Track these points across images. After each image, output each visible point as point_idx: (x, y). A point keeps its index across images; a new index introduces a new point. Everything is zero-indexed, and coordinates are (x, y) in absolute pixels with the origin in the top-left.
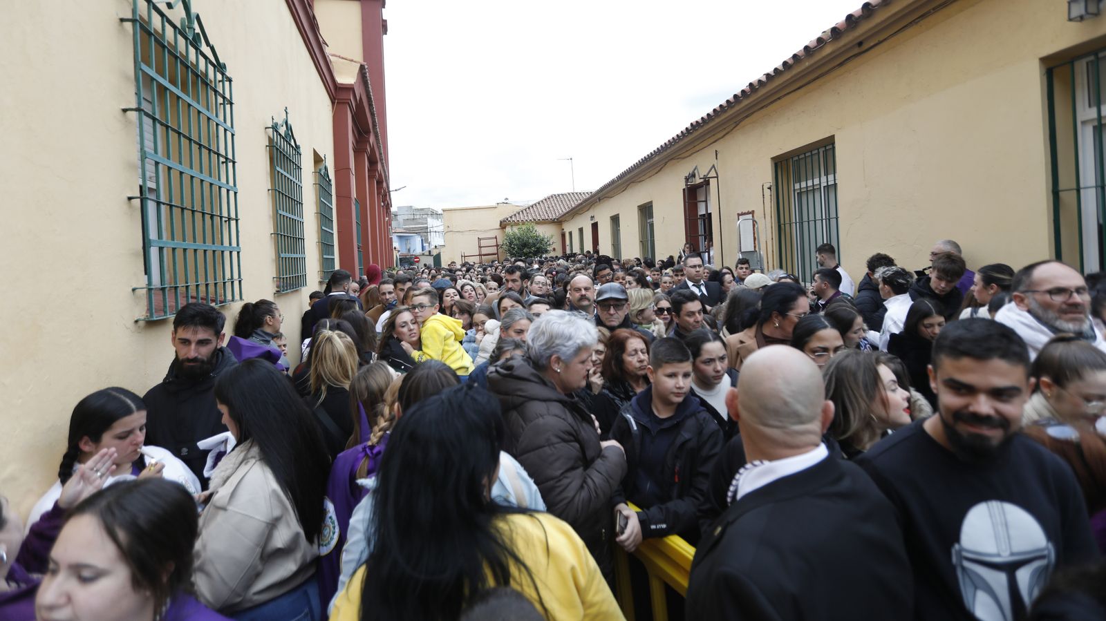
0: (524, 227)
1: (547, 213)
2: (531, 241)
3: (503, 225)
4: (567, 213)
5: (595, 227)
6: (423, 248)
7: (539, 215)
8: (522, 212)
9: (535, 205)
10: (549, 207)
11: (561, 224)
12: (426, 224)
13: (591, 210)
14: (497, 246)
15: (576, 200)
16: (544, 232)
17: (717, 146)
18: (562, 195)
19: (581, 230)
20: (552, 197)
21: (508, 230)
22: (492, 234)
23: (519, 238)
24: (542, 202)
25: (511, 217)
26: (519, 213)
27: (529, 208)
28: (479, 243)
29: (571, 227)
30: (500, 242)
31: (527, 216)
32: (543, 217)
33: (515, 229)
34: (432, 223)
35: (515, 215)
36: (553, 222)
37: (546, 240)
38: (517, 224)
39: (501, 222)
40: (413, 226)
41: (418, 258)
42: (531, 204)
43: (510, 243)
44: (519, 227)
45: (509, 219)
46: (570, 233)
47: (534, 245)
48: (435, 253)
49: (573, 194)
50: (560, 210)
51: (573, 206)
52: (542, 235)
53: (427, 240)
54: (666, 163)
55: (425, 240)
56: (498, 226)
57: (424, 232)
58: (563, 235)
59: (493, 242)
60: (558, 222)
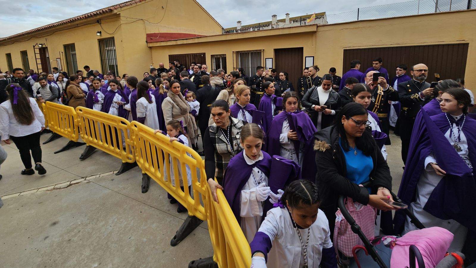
17: (46, 37)
54: (31, 38)
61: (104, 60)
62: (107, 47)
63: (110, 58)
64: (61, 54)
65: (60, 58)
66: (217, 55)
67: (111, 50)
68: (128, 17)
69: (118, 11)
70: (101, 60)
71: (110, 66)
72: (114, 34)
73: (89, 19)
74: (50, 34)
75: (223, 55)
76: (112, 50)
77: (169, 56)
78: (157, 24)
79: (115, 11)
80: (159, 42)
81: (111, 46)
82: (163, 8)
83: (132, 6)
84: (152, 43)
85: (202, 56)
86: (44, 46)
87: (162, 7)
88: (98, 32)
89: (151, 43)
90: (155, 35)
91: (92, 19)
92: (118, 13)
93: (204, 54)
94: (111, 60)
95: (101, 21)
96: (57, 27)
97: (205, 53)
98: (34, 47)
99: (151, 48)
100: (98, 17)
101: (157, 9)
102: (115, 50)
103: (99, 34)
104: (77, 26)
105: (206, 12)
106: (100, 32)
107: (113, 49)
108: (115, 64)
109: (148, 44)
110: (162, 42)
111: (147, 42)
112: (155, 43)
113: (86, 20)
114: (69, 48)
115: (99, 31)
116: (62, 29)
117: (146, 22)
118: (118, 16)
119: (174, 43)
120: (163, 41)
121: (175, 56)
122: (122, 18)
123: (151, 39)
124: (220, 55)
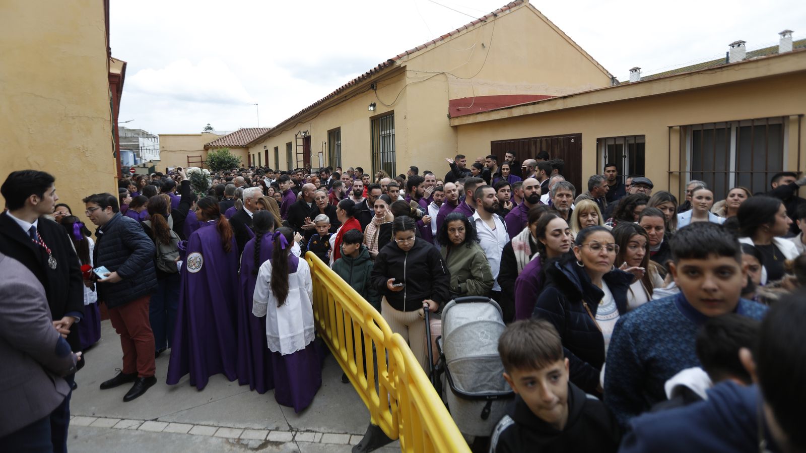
0: (221, 151)
1: (238, 141)
2: (226, 160)
3: (206, 148)
4: (252, 142)
5: (267, 152)
6: (135, 162)
7: (233, 142)
8: (221, 139)
9: (230, 135)
10: (240, 137)
11: (248, 149)
12: (138, 142)
13: (265, 143)
14: (202, 162)
15: (259, 133)
16: (235, 154)
17: (310, 122)
18: (250, 129)
19: (259, 154)
20: (242, 130)
21: (210, 152)
22: (198, 154)
23: (218, 158)
24: (235, 133)
25: (212, 143)
26: (218, 140)
27: (225, 137)
28: (188, 160)
29: (254, 152)
30: (204, 159)
31: (224, 142)
32: (235, 144)
33: (215, 152)
34: (142, 141)
35: (215, 141)
36: (242, 147)
37: (236, 159)
38: (216, 147)
39: (205, 146)
40: (126, 143)
41: (134, 169)
42: (227, 134)
43: (212, 161)
44: (218, 150)
45: (211, 144)
46: (254, 155)
47: (228, 162)
48: (150, 165)
49: (257, 129)
50: (248, 139)
51: (257, 137)
52: (233, 156)
53: (138, 155)
54: (297, 124)
55: (137, 155)
56: (202, 148)
57: (136, 149)
58: (249, 156)
59: (199, 159)
60: (246, 147)
61: (376, 154)
62: (382, 131)
63: (386, 151)
64: (324, 145)
65: (322, 152)
66: (615, 138)
67: (388, 136)
68: (418, 71)
69: (403, 61)
70: (373, 154)
71: (384, 164)
72: (393, 106)
73: (360, 84)
74: (314, 116)
75: (635, 137)
76: (390, 136)
77: (492, 143)
78: (470, 80)
79: (398, 63)
80: (473, 114)
81: (388, 128)
82: (484, 47)
83: (428, 49)
84: (459, 119)
85: (573, 141)
86: (308, 135)
87: (483, 44)
88: (371, 105)
89: (457, 117)
90: (465, 102)
91: (365, 82)
92: (402, 66)
93: (578, 137)
94: (386, 153)
95: (376, 84)
96: (322, 105)
97: (581, 134)
98: (296, 135)
99: (456, 128)
100: (373, 78)
101: (472, 49)
102: (393, 135)
103: (372, 108)
104: (345, 99)
105: (574, 45)
106: (374, 105)
107: (391, 134)
108: (392, 161)
109: (452, 120)
110: (478, 115)
111: (449, 117)
112: (465, 118)
113: (355, 87)
114: (334, 135)
115: (373, 103)
116: (328, 107)
117: (450, 76)
118: (402, 70)
119: (504, 114)
120: (482, 113)
121: (505, 143)
122: (408, 74)
123: (458, 110)
124: (625, 137)
